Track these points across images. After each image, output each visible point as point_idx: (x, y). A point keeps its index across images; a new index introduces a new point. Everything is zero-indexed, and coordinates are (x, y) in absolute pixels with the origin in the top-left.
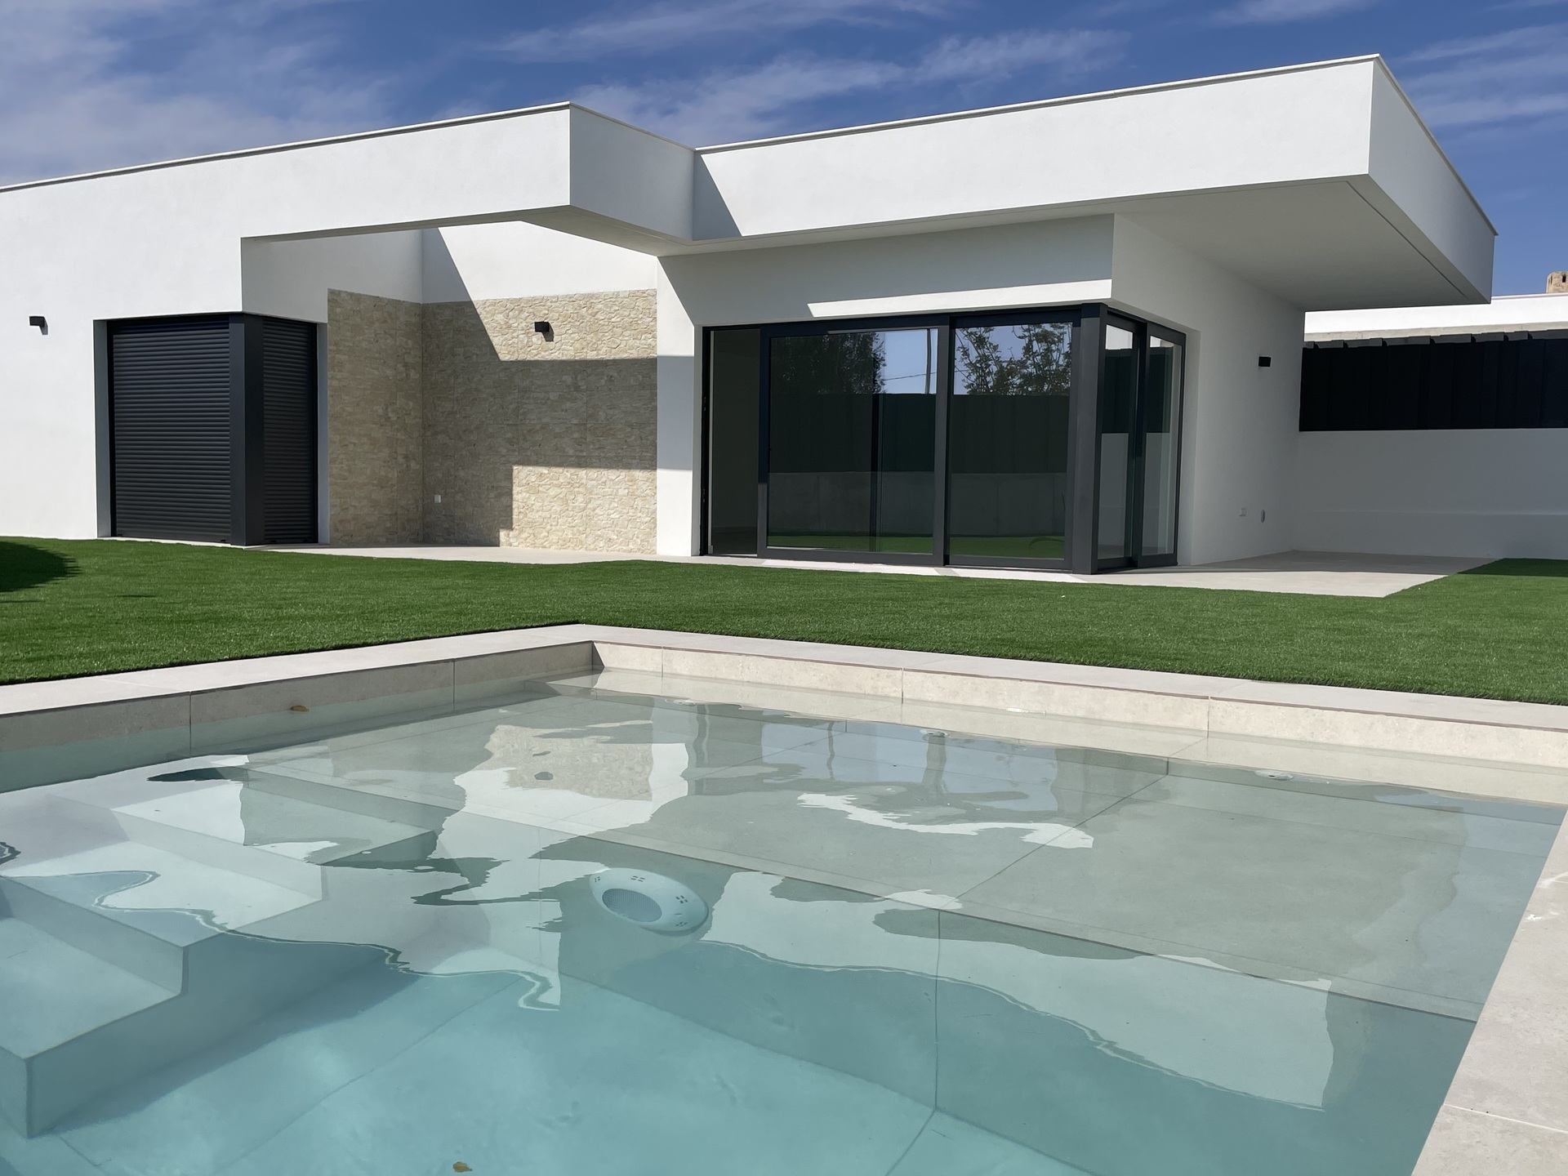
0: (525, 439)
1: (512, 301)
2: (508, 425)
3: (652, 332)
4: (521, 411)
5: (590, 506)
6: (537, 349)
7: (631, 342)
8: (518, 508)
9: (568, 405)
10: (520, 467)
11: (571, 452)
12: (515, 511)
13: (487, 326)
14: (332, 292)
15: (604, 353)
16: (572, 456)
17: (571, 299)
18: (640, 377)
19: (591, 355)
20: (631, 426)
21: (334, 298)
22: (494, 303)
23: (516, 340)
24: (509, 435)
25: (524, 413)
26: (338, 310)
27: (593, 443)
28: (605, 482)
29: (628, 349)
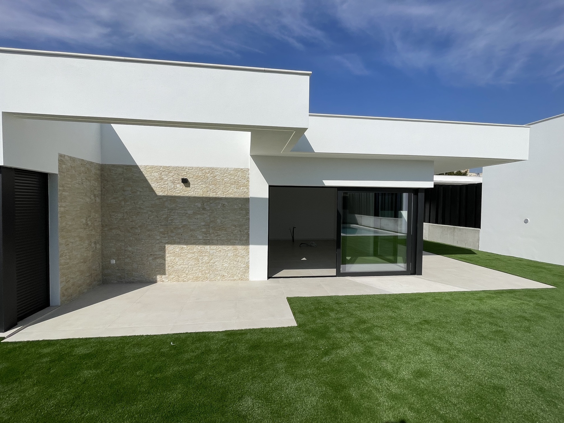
0: (172, 232)
1: (164, 167)
2: (161, 225)
3: (247, 186)
4: (170, 219)
5: (211, 261)
6: (180, 190)
7: (235, 190)
8: (168, 264)
9: (199, 216)
10: (169, 245)
11: (201, 237)
12: (167, 266)
13: (147, 178)
14: (61, 156)
15: (220, 194)
16: (201, 239)
17: (201, 169)
18: (240, 206)
19: (212, 195)
20: (235, 226)
21: (62, 159)
22: (152, 167)
23: (166, 186)
24: (162, 230)
25: (171, 220)
26: (64, 166)
27: (213, 233)
28: (221, 251)
29: (233, 192)
